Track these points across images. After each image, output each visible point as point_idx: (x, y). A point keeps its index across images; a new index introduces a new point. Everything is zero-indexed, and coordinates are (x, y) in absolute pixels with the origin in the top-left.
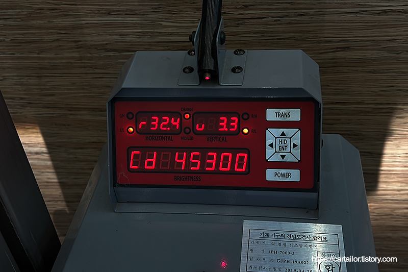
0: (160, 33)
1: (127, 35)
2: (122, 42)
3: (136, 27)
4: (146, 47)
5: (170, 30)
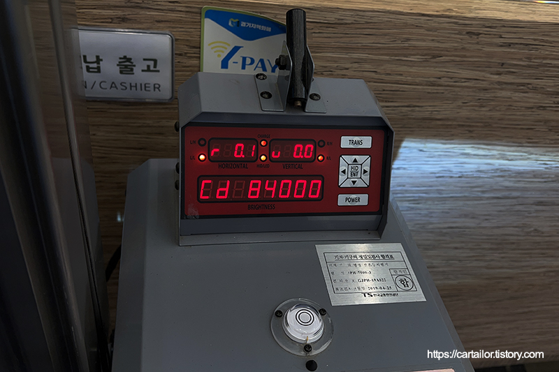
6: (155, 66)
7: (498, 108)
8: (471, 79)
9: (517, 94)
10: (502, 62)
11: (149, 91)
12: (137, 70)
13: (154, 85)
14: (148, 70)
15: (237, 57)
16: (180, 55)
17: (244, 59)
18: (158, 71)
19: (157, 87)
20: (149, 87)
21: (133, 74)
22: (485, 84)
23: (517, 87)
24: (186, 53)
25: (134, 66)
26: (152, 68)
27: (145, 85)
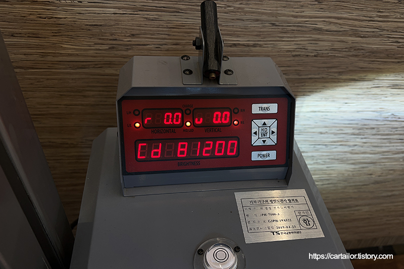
0: (61, 53)
1: (31, 54)
2: (27, 60)
3: (39, 48)
4: (49, 65)
5: (70, 52)
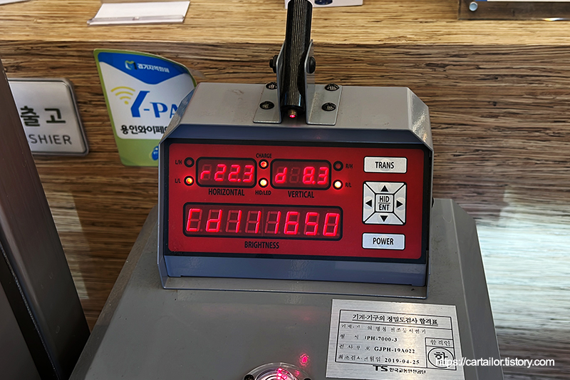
6: (59, 117)
7: (510, 163)
8: (454, 124)
9: (532, 143)
10: (493, 100)
11: (60, 143)
12: (41, 121)
13: (64, 136)
14: (53, 121)
15: (146, 103)
16: (85, 103)
17: (155, 105)
18: (64, 122)
19: (67, 139)
20: (58, 139)
21: (39, 125)
22: (478, 131)
23: (529, 133)
24: (91, 101)
25: (38, 117)
26: (56, 119)
27: (54, 136)
